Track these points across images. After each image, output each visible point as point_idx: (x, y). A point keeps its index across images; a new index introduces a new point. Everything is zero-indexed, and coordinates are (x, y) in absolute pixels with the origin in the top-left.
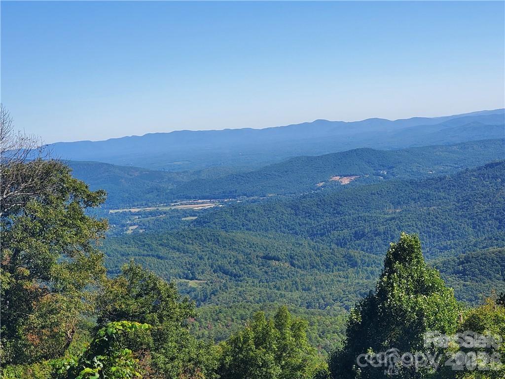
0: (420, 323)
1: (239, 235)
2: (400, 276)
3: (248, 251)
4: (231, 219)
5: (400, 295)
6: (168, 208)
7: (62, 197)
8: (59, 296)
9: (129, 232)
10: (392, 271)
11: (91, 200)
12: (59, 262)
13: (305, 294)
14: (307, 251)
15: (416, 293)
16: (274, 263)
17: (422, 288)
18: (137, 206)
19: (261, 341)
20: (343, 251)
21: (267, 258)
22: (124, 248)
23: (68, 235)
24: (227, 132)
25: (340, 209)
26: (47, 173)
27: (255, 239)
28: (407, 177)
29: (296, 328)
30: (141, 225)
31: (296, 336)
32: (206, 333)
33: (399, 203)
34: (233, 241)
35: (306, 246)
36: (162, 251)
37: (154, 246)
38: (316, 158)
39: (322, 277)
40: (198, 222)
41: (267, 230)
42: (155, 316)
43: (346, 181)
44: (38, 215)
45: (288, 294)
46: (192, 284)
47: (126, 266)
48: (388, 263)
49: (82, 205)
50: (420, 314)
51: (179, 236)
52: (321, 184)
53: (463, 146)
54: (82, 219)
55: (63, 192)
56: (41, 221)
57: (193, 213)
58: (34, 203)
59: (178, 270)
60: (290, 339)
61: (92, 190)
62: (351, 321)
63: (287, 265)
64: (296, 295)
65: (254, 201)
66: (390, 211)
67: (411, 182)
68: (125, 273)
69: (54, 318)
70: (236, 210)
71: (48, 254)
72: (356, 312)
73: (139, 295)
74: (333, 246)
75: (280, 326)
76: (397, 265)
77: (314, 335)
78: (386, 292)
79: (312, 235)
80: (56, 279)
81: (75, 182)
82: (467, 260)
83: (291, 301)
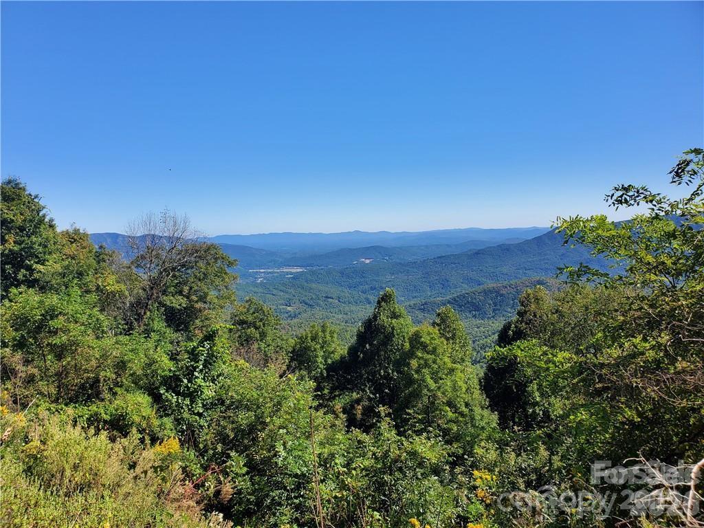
0: (393, 333)
1: (314, 285)
2: (384, 309)
3: (318, 294)
4: (310, 277)
5: (384, 319)
6: (279, 271)
7: (216, 262)
8: (211, 311)
9: (259, 281)
10: (380, 307)
11: (230, 264)
12: (212, 295)
13: (345, 316)
14: (347, 295)
15: (391, 318)
16: (330, 300)
17: (395, 316)
18: (264, 269)
19: (314, 339)
20: (365, 296)
21: (327, 297)
22: (256, 289)
23: (217, 281)
24: (310, 234)
25: (364, 275)
26: (209, 249)
27: (321, 287)
28: (398, 261)
29: (332, 333)
30: (265, 279)
31: (332, 337)
32: (295, 334)
33: (393, 274)
34: (311, 289)
35: (346, 293)
36: (275, 292)
37: (271, 289)
38: (354, 249)
39: (353, 308)
40: (293, 278)
41: (327, 283)
42: (261, 323)
43: (368, 261)
44: (202, 270)
45: (336, 316)
46: (289, 308)
47: (247, 298)
48: (379, 302)
49: (226, 266)
50: (393, 328)
51: (284, 285)
52: (355, 262)
53: (427, 247)
54: (225, 273)
55: (216, 259)
56: (204, 273)
57: (291, 273)
58: (201, 264)
59: (283, 302)
60: (328, 338)
61: (231, 259)
62: (359, 330)
63: (336, 301)
64: (340, 316)
65: (322, 269)
66: (389, 277)
67: (400, 264)
68: (247, 302)
69: (207, 322)
70: (313, 273)
71: (206, 290)
72: (362, 326)
73: (254, 313)
74: (360, 293)
75: (324, 331)
76: (383, 304)
77: (348, 337)
78: (377, 317)
79: (350, 287)
80: (210, 303)
81: (222, 254)
82: (426, 304)
83: (338, 319)
